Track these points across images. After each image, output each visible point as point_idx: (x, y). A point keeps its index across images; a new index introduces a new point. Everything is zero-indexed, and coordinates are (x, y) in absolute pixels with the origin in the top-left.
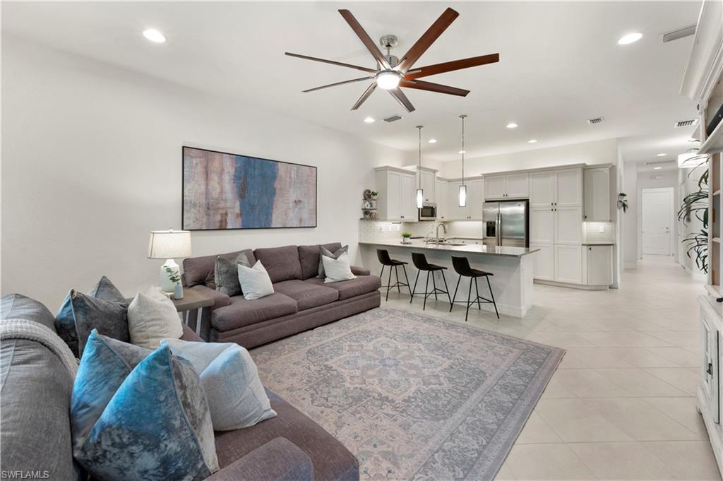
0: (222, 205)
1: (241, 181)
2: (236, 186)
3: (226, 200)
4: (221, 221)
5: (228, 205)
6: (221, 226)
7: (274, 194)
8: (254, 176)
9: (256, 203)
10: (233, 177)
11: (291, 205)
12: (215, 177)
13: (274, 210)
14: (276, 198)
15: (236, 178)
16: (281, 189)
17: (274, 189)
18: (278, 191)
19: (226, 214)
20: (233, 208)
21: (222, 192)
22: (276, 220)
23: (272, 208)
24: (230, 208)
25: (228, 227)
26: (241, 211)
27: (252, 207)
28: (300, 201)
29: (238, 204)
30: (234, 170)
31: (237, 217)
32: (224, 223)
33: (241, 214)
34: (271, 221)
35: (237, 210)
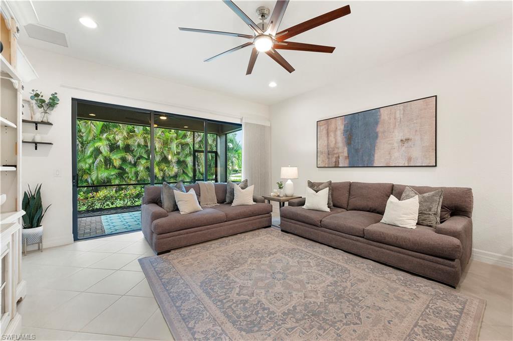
0: (336, 152)
1: (348, 133)
2: (345, 137)
3: (338, 148)
4: (336, 162)
5: (340, 150)
6: (336, 165)
7: (377, 137)
8: (358, 126)
9: (359, 148)
10: (343, 132)
11: (396, 145)
12: (332, 134)
13: (376, 151)
14: (378, 141)
15: (345, 131)
16: (384, 132)
17: (377, 134)
18: (380, 135)
19: (339, 157)
20: (343, 153)
21: (336, 143)
22: (378, 159)
23: (375, 149)
24: (341, 153)
25: (340, 166)
26: (348, 154)
27: (357, 151)
28: (408, 140)
29: (346, 149)
30: (343, 126)
31: (346, 158)
32: (337, 163)
33: (348, 156)
34: (373, 161)
35: (346, 154)
